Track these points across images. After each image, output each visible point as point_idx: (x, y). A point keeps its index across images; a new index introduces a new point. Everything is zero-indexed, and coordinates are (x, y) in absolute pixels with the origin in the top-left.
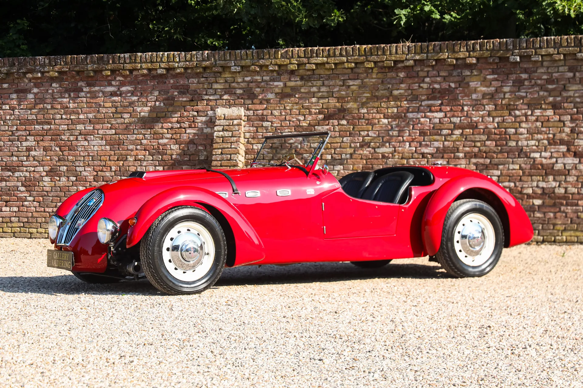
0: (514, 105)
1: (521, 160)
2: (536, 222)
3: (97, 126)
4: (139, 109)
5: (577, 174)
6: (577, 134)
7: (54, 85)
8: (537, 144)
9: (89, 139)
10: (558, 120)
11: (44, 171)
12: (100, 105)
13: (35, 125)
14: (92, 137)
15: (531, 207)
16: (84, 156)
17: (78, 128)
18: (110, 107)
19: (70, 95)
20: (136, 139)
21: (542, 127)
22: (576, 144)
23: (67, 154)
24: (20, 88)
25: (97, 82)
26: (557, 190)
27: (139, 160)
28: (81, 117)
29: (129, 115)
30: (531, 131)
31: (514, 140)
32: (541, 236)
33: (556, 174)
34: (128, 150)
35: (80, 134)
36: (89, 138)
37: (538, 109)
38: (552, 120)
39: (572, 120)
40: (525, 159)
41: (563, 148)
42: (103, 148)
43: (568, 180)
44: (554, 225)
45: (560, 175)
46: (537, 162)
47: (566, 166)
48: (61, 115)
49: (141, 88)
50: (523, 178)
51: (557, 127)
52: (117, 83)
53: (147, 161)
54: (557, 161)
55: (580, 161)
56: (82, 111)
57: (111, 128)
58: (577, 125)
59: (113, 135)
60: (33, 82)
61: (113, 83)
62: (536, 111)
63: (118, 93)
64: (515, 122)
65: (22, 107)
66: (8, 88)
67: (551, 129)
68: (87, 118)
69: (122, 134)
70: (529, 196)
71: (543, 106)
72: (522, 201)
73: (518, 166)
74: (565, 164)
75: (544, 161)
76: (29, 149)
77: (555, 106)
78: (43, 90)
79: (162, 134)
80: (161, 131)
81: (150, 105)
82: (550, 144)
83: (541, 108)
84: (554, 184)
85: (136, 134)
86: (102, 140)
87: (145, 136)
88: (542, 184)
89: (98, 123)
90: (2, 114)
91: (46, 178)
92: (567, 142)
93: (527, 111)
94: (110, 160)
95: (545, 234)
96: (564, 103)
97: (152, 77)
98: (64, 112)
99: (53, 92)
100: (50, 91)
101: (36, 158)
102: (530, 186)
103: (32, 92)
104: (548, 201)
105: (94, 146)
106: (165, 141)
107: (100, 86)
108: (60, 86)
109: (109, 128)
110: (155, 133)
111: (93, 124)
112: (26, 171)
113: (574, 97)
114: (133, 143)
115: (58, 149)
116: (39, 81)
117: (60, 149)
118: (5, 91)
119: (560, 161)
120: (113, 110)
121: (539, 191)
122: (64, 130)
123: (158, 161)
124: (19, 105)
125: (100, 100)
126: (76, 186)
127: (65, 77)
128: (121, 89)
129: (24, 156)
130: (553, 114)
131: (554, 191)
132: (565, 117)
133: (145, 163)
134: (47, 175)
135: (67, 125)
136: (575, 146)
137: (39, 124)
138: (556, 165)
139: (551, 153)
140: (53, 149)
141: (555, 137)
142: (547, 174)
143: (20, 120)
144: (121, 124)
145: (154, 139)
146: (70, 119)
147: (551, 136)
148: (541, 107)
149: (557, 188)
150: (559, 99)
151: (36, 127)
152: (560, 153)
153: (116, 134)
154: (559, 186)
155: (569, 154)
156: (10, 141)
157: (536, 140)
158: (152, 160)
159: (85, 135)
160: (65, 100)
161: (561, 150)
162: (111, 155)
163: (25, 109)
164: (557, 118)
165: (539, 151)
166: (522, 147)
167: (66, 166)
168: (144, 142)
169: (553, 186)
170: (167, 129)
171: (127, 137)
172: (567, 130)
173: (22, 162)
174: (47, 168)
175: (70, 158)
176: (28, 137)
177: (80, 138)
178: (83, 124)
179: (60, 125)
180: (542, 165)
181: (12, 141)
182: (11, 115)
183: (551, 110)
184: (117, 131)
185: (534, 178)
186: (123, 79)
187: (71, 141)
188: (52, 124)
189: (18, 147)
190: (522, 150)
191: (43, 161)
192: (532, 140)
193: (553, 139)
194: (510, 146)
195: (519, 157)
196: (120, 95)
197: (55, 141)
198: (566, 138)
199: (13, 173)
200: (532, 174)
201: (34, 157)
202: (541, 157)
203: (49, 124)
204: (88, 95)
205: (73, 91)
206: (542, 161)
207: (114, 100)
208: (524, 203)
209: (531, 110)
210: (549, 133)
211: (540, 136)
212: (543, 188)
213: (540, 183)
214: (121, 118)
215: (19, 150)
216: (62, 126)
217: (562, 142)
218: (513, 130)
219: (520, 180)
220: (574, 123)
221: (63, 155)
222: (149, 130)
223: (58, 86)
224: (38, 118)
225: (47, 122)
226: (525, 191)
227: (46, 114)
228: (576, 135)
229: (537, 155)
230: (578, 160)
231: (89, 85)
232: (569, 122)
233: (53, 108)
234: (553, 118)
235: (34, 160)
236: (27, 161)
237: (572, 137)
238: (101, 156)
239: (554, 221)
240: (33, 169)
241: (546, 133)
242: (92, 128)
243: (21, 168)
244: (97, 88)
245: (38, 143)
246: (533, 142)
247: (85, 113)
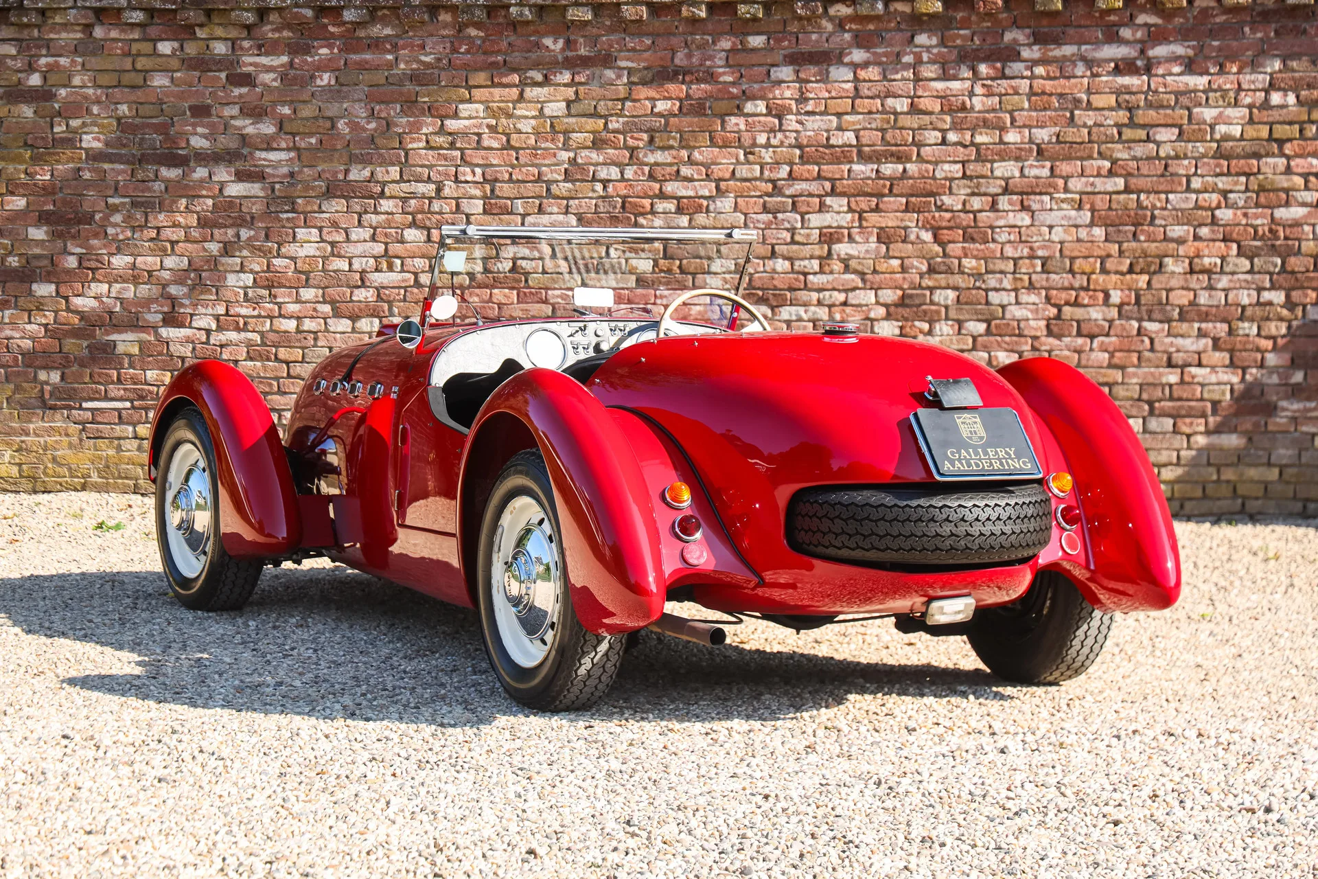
3: (1065, 168)
4: (1208, 114)
7: (922, 39)
9: (1035, 206)
11: (878, 303)
12: (1077, 101)
13: (851, 162)
14: (1046, 198)
16: (1015, 260)
17: (998, 173)
18: (1111, 109)
19: (974, 70)
20: (1198, 207)
23: (959, 253)
24: (804, 48)
25: (1071, 31)
27: (1202, 272)
28: (1012, 137)
29: (1176, 131)
34: (1166, 239)
35: (1006, 191)
36: (1034, 202)
42: (1083, 233)
48: (944, 131)
49: (1220, 49)
52: (1139, 35)
53: (1233, 273)
56: (1013, 120)
57: (1111, 173)
59: (1118, 193)
60: (850, 30)
61: (1126, 33)
63: (1139, 63)
65: (809, 108)
66: (768, 49)
68: (1031, 141)
69: (1148, 192)
76: (829, 237)
78: (885, 54)
79: (1287, 191)
80: (1283, 182)
81: (1248, 100)
85: (1197, 192)
86: (1080, 208)
87: (1226, 198)
89: (1069, 158)
90: (743, 127)
91: (885, 324)
94: (1104, 271)
97: (1259, 14)
98: (953, 122)
99: (919, 61)
100: (908, 59)
101: (853, 263)
103: (846, 60)
105: (1051, 227)
106: (1297, 212)
107: (1080, 44)
108: (942, 43)
109: (1104, 172)
110: (1262, 189)
111: (1053, 159)
112: (820, 303)
114: (1183, 217)
115: (927, 236)
116: (871, 27)
117: (935, 236)
118: (754, 59)
120: (1123, 116)
122: (952, 179)
123: (1271, 274)
124: (802, 99)
125: (1078, 85)
126: (986, 348)
127: (960, 15)
128: (1151, 53)
129: (812, 257)
133: (1224, 282)
134: (888, 317)
135: (963, 163)
137: (864, 158)
140: (912, 237)
143: (800, 147)
144: (1148, 158)
145: (1257, 205)
146: (973, 144)
151: (856, 167)
153: (1127, 190)
156: (765, 209)
158: (1251, 272)
159: (1021, 193)
160: (955, 85)
162: (1109, 256)
163: (821, 114)
167: (955, 288)
168: (1225, 215)
170: (1306, 176)
171: (1167, 200)
173: (805, 274)
174: (889, 296)
175: (969, 263)
176: (828, 200)
177: (1003, 202)
178: (1017, 159)
179: (936, 163)
181: (774, 213)
182: (772, 131)
184: (1133, 181)
186: (1159, 21)
187: (974, 213)
188: (909, 160)
189: (792, 230)
191: (875, 271)
196: (1148, 70)
197: (919, 212)
199: (773, 308)
201: (844, 261)
203: (900, 158)
204: (1040, 70)
205: (986, 59)
207: (1126, 87)
214: (1148, 139)
215: (797, 238)
216: (946, 167)
221: (945, 255)
222: (1243, 179)
223: (934, 41)
224: (864, 141)
225: (892, 155)
227: (893, 128)
231: (1039, 39)
233: (914, 110)
235: (847, 269)
236: (822, 272)
238: (1072, 259)
240: (841, 297)
242: (1045, 172)
243: (803, 295)
244: (1068, 50)
245: (860, 218)
247: (1025, 126)
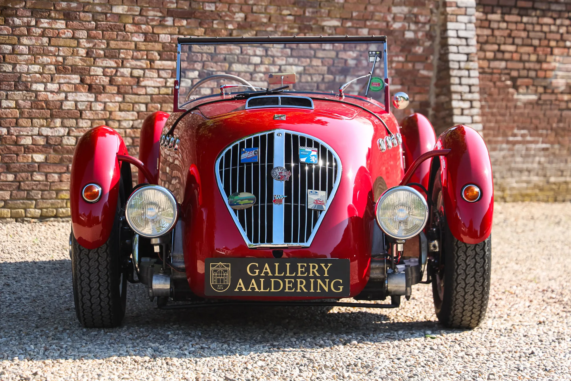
0: (12, 9)
1: (18, 95)
2: (34, 187)
5: (92, 118)
6: (94, 60)
8: (41, 71)
10: (71, 36)
15: (28, 166)
21: (49, 44)
22: (92, 73)
26: (65, 141)
30: (35, 49)
31: (10, 63)
32: (39, 209)
33: (66, 115)
37: (45, 18)
38: (63, 36)
39: (90, 38)
40: (25, 92)
41: (75, 79)
43: (81, 125)
44: (58, 191)
45: (70, 118)
46: (40, 98)
47: (79, 104)
50: (20, 121)
51: (70, 47)
54: (66, 97)
55: (96, 98)
58: (94, 46)
62: (42, 20)
64: (13, 34)
67: (61, 48)
70: (27, 149)
71: (53, 14)
72: (17, 155)
73: (15, 102)
74: (76, 102)
75: (50, 96)
77: (68, 16)
82: (58, 71)
83: (49, 17)
84: (63, 131)
88: (46, 131)
92: (82, 69)
93: (30, 19)
95: (45, 205)
96: (79, 12)
102: (30, 133)
104: (53, 156)
113: (94, 4)
119: (71, 97)
121: (41, 141)
130: (64, 26)
131: (61, 141)
132: (81, 32)
136: (90, 76)
138: (65, 103)
139: (60, 84)
141: (66, 62)
142: (53, 117)
147: (60, 59)
148: (49, 15)
149: (66, 137)
150: (74, 5)
152: (71, 86)
154: (69, 134)
155: (83, 87)
157: (39, 64)
161: (73, 82)
164: (69, 34)
165: (45, 80)
166: (20, 73)
169: (61, 134)
172: (82, 52)
180: (47, 102)
183: (63, 22)
185: (35, 121)
190: (20, 78)
192: (35, 63)
193: (63, 63)
194: (5, 72)
195: (16, 89)
198: (80, 64)
200: (33, 116)
202: (45, 90)
206: (47, 95)
208: (21, 159)
209: (36, 18)
210: (58, 55)
211: (46, 59)
212: (47, 137)
213: (43, 128)
217: (74, 70)
218: (10, 47)
219: (17, 124)
220: (92, 42)
226: (23, 142)
228: (92, 59)
229: (41, 87)
230: (94, 95)
232: (84, 40)
234: (64, 33)
237: (88, 63)
239: (59, 187)
241: (55, 55)
246: (36, 68)
